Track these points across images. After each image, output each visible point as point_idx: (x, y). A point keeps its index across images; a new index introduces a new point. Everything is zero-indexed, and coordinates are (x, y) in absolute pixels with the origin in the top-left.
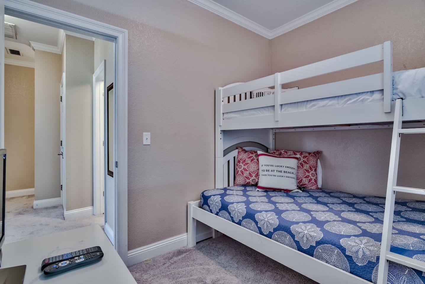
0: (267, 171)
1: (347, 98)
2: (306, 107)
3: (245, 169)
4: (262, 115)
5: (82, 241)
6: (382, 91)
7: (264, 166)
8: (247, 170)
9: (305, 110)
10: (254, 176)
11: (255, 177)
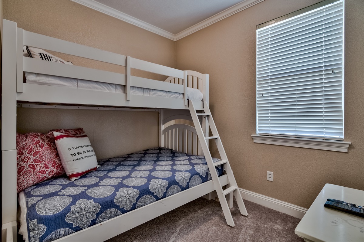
0: (78, 154)
1: (171, 94)
2: (149, 93)
3: (37, 160)
4: (108, 91)
5: (333, 222)
6: (183, 94)
7: (72, 149)
8: (40, 162)
9: (148, 96)
10: (50, 167)
11: (52, 167)
